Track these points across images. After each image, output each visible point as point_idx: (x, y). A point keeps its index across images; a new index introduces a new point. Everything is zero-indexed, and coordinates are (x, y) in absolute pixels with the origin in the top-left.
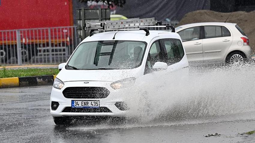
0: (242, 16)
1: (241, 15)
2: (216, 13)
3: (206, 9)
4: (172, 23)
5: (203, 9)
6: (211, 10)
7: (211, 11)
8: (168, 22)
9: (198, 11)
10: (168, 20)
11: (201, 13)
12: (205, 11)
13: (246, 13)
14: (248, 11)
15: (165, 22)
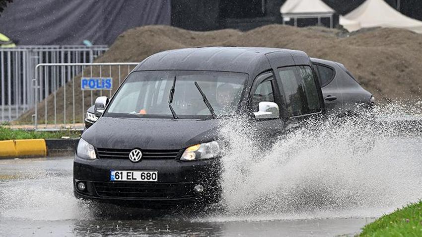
0: (232, 38)
1: (230, 36)
2: (182, 31)
3: (162, 23)
4: (96, 49)
5: (156, 23)
6: (172, 25)
7: (173, 28)
8: (87, 48)
9: (146, 27)
10: (88, 43)
11: (153, 32)
12: (161, 27)
13: (241, 33)
14: (244, 29)
15: (82, 48)
